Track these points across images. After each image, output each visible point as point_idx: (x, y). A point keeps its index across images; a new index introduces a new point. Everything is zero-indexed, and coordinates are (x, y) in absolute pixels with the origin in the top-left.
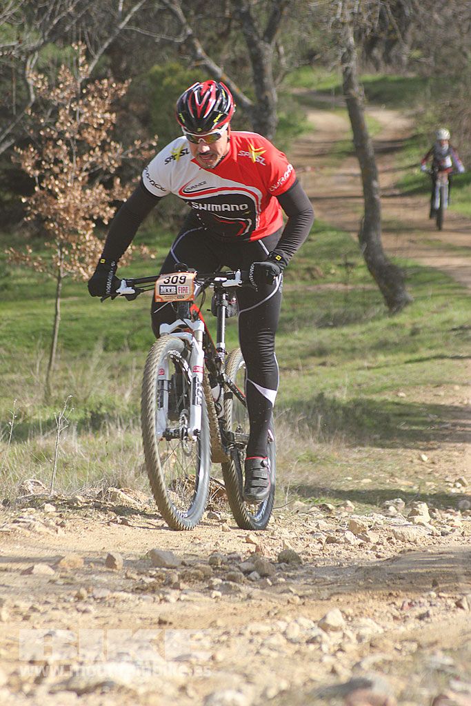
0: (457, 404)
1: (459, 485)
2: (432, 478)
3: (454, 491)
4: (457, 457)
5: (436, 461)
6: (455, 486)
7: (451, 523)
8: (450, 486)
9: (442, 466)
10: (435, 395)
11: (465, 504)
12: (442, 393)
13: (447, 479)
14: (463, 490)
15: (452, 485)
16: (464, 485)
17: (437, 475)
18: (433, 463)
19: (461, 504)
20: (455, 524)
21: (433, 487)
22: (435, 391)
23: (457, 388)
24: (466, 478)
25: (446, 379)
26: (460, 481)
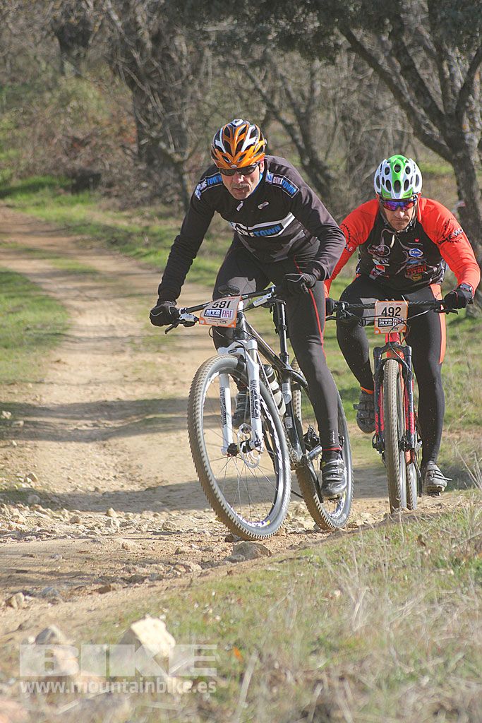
0: (30, 402)
1: (29, 480)
2: (3, 473)
3: (24, 486)
4: (29, 452)
5: (9, 457)
6: (26, 481)
7: (16, 519)
8: (21, 481)
9: (15, 461)
10: (9, 393)
11: (35, 499)
12: (16, 391)
13: (18, 475)
14: (33, 484)
15: (22, 480)
16: (34, 479)
17: (9, 470)
18: (6, 459)
19: (30, 499)
20: (20, 520)
21: (5, 482)
22: (9, 389)
23: (30, 385)
24: (36, 473)
25: (20, 377)
26: (31, 476)
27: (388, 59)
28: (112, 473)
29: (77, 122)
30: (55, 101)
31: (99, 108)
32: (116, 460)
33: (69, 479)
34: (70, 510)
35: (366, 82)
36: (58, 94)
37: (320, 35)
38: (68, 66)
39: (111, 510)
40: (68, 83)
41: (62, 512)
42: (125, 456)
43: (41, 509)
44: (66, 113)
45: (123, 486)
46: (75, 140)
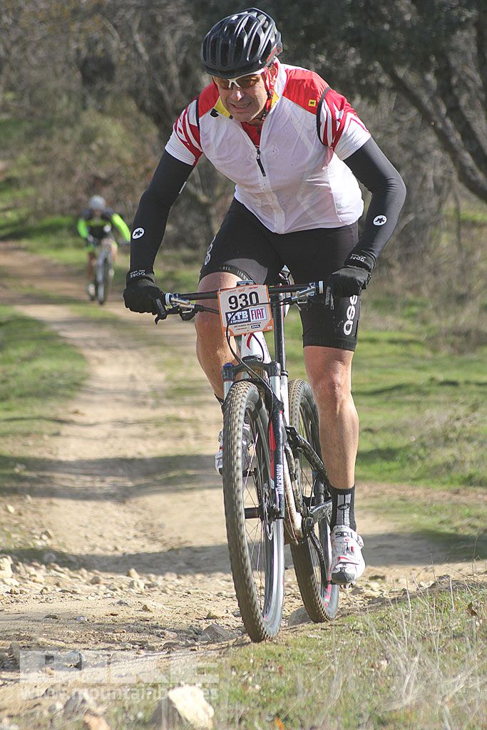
1: (45, 538)
2: (18, 530)
3: (39, 544)
4: (45, 508)
5: (23, 514)
6: (41, 540)
7: (33, 578)
8: (36, 539)
9: (30, 519)
11: (51, 557)
12: (31, 444)
13: (34, 532)
14: (49, 543)
15: (38, 537)
16: (50, 538)
17: (23, 528)
19: (46, 558)
20: (38, 579)
21: (19, 541)
22: (24, 441)
23: (47, 438)
24: (52, 531)
25: (36, 429)
26: (47, 534)
27: (432, 99)
28: (133, 532)
29: (100, 160)
30: (77, 137)
31: (123, 145)
32: (137, 518)
33: (86, 537)
34: (89, 569)
35: (408, 125)
36: (79, 130)
37: (361, 72)
38: (91, 101)
39: (133, 571)
40: (90, 119)
41: (80, 572)
42: (146, 514)
43: (58, 568)
44: (90, 151)
45: (143, 546)
46: (97, 179)
